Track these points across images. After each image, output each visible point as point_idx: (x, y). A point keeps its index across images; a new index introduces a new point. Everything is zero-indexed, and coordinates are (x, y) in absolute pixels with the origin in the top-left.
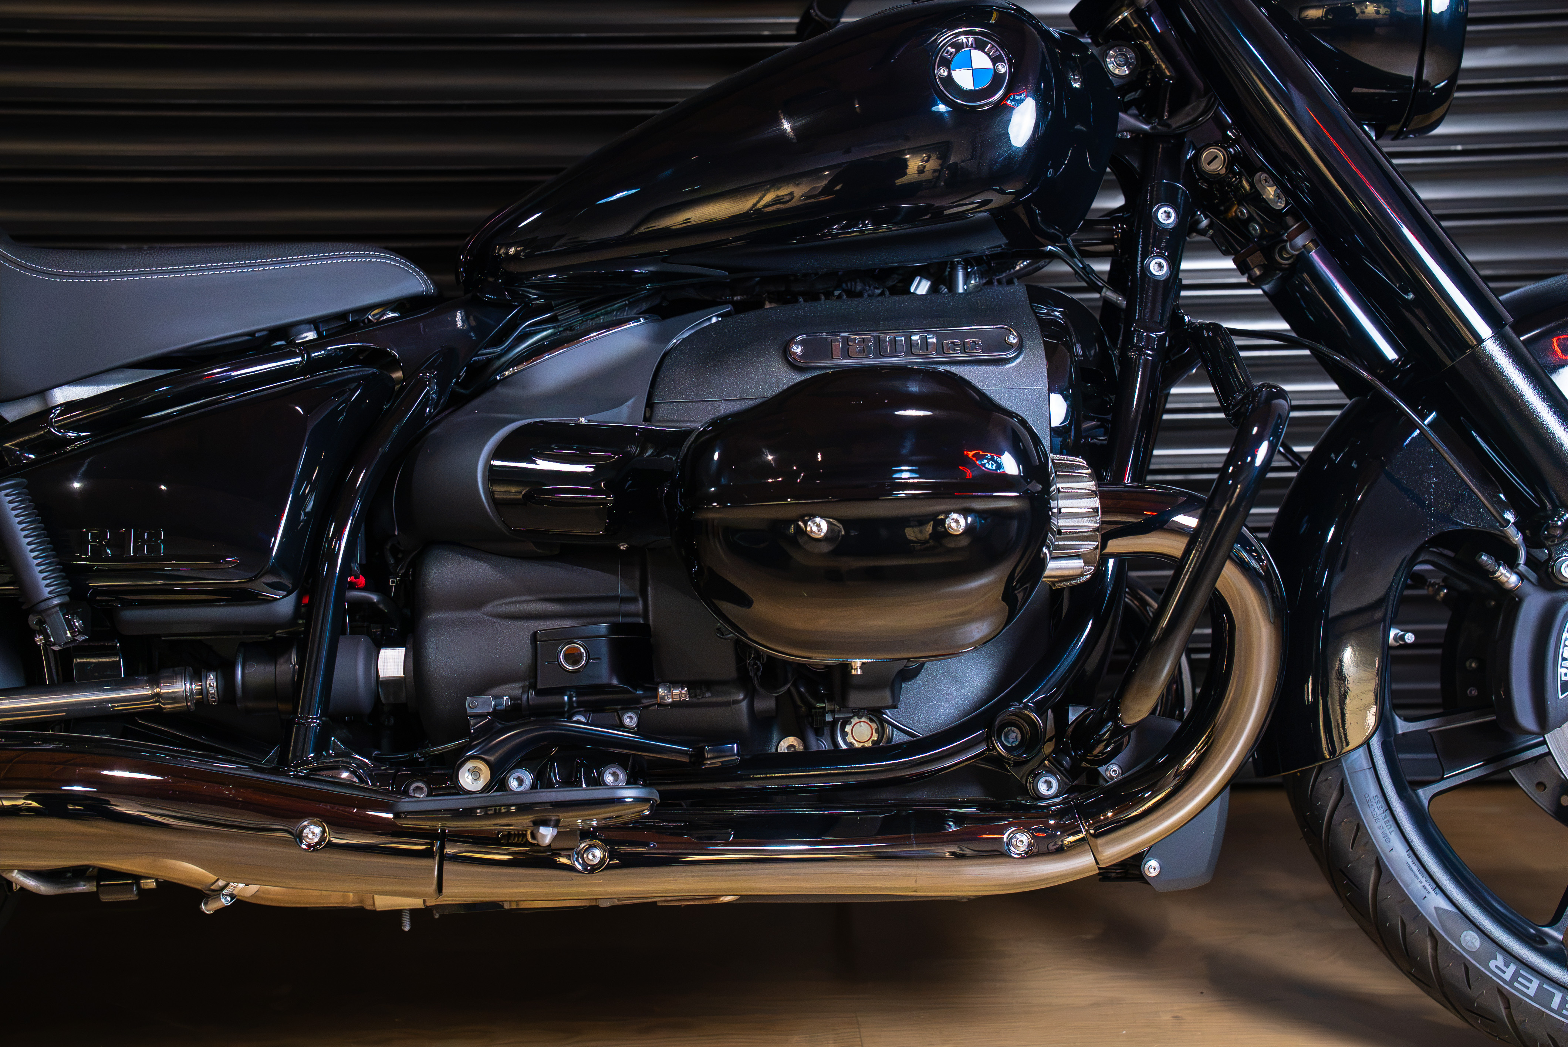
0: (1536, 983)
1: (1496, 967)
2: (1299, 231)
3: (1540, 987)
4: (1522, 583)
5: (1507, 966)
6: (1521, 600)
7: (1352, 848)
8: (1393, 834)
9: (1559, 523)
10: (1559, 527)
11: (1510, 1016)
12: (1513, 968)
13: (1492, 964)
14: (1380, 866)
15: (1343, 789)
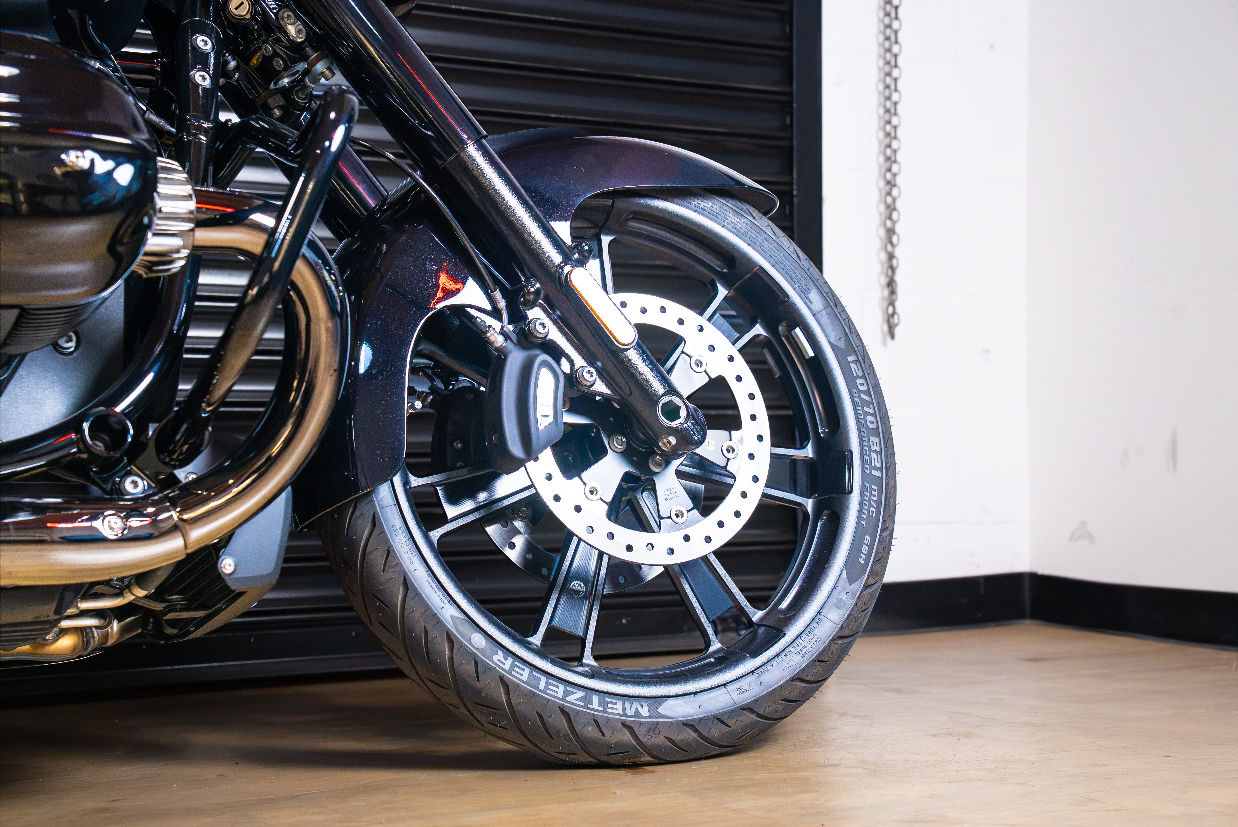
0: (527, 670)
1: (499, 660)
2: (318, 60)
3: (530, 674)
4: (506, 343)
5: (506, 659)
6: (506, 357)
7: (383, 572)
8: (415, 557)
9: (533, 290)
10: (532, 292)
11: (509, 701)
12: (510, 660)
13: (495, 658)
14: (406, 583)
15: (375, 521)
